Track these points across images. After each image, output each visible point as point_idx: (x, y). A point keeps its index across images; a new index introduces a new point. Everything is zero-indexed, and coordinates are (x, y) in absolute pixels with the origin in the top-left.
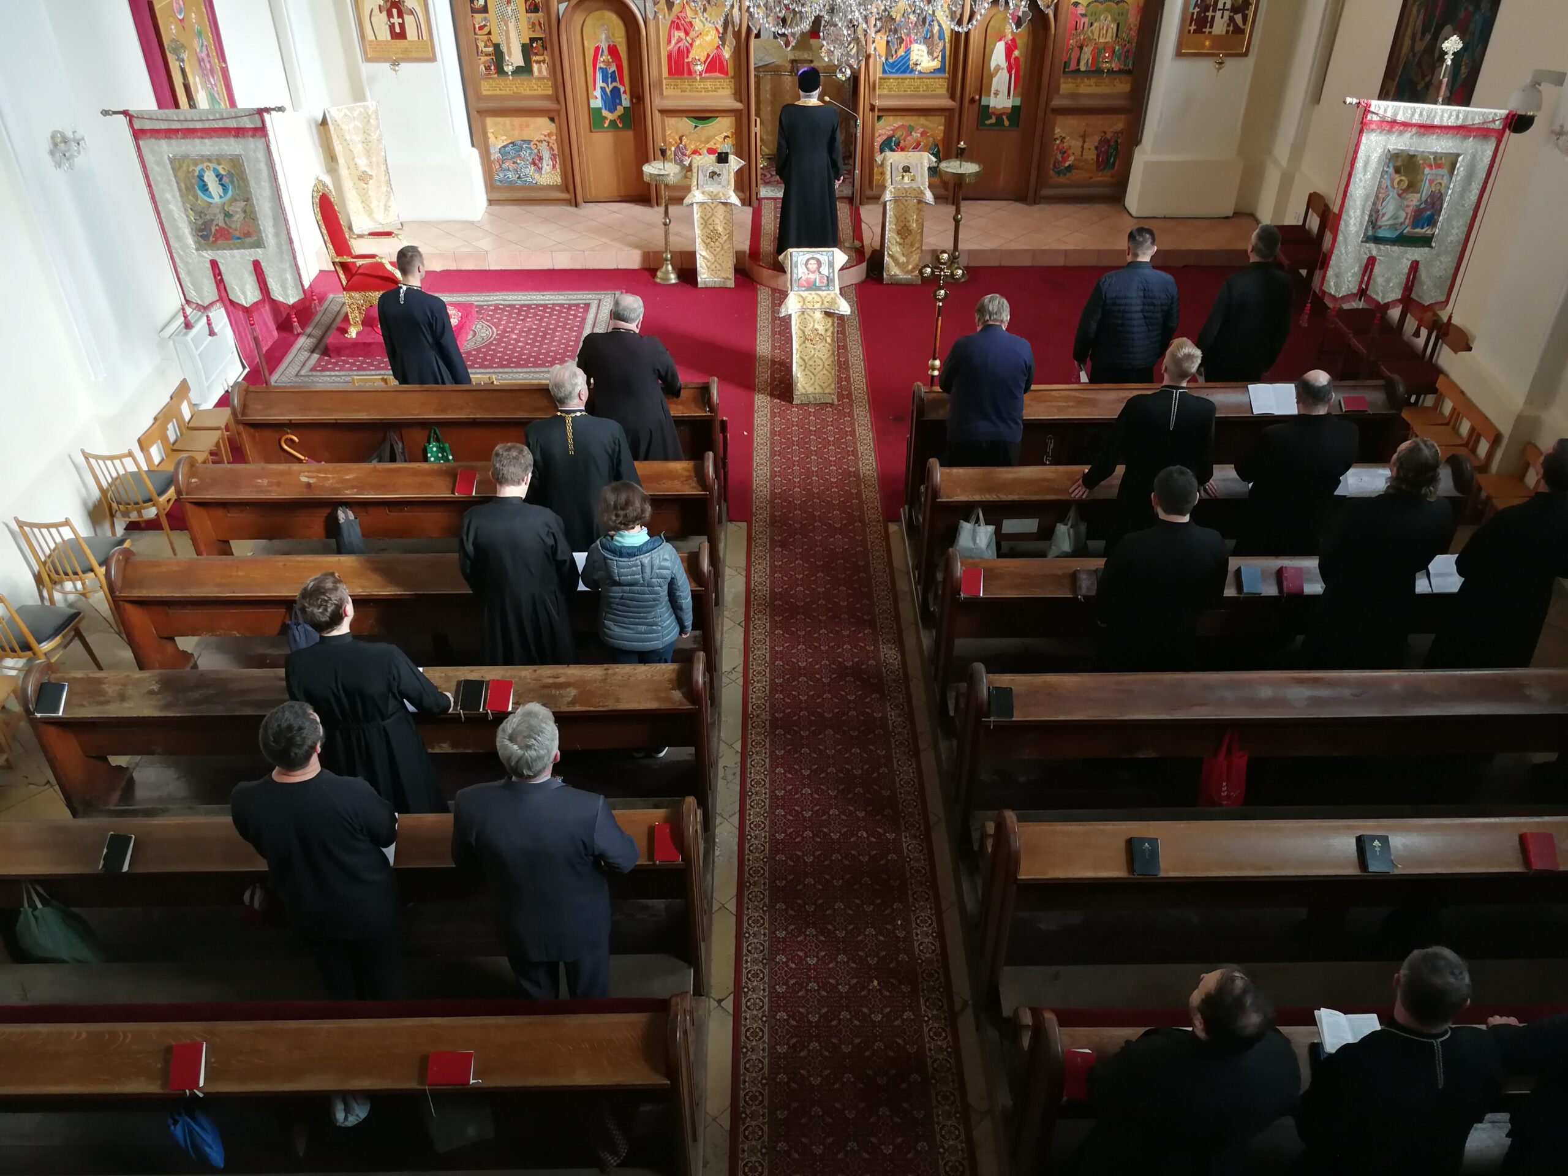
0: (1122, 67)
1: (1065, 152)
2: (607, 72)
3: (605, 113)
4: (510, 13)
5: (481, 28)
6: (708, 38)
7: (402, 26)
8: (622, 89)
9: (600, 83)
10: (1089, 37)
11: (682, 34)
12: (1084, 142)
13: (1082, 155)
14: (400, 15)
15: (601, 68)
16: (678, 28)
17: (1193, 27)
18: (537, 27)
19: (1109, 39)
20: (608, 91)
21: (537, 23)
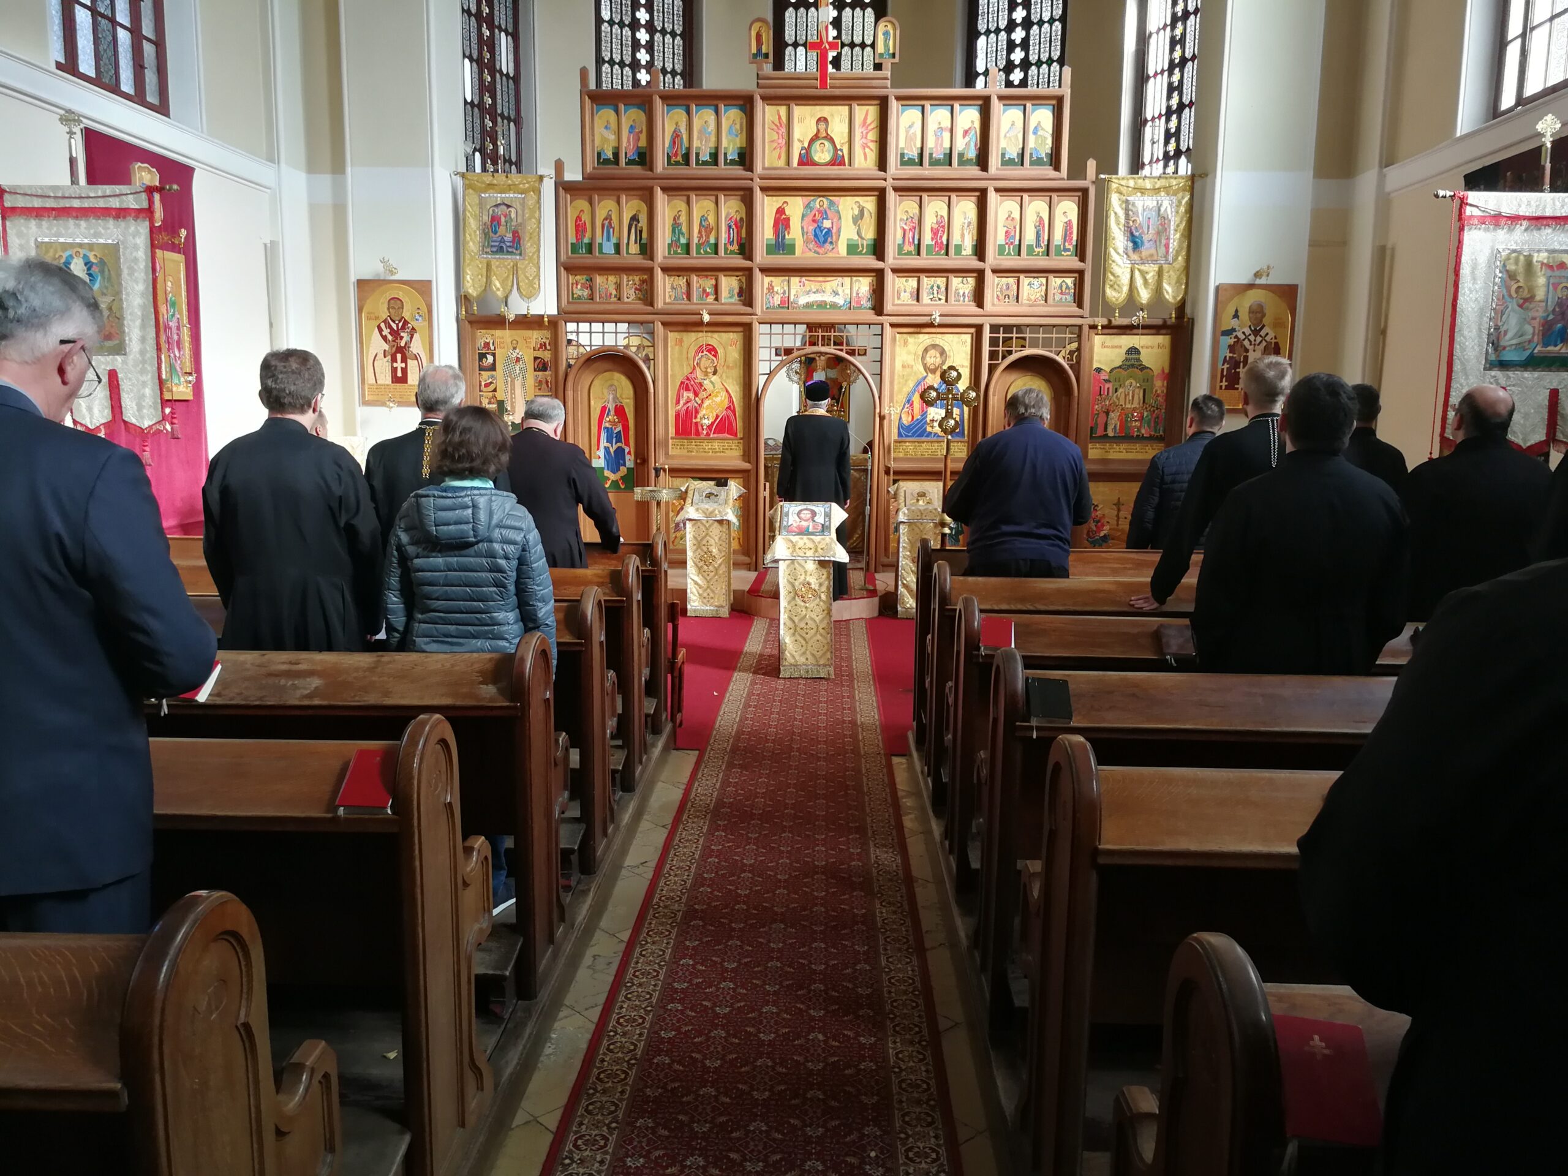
0: (1153, 433)
1: (1099, 521)
2: (612, 432)
3: (607, 473)
4: (518, 372)
5: (487, 385)
6: (718, 399)
7: (404, 371)
8: (627, 450)
9: (604, 443)
10: (1114, 403)
11: (691, 395)
12: (1119, 510)
13: (1118, 525)
14: (404, 360)
15: (606, 428)
16: (687, 389)
17: (1224, 384)
18: (544, 386)
19: (1135, 405)
20: (612, 451)
21: (544, 381)
